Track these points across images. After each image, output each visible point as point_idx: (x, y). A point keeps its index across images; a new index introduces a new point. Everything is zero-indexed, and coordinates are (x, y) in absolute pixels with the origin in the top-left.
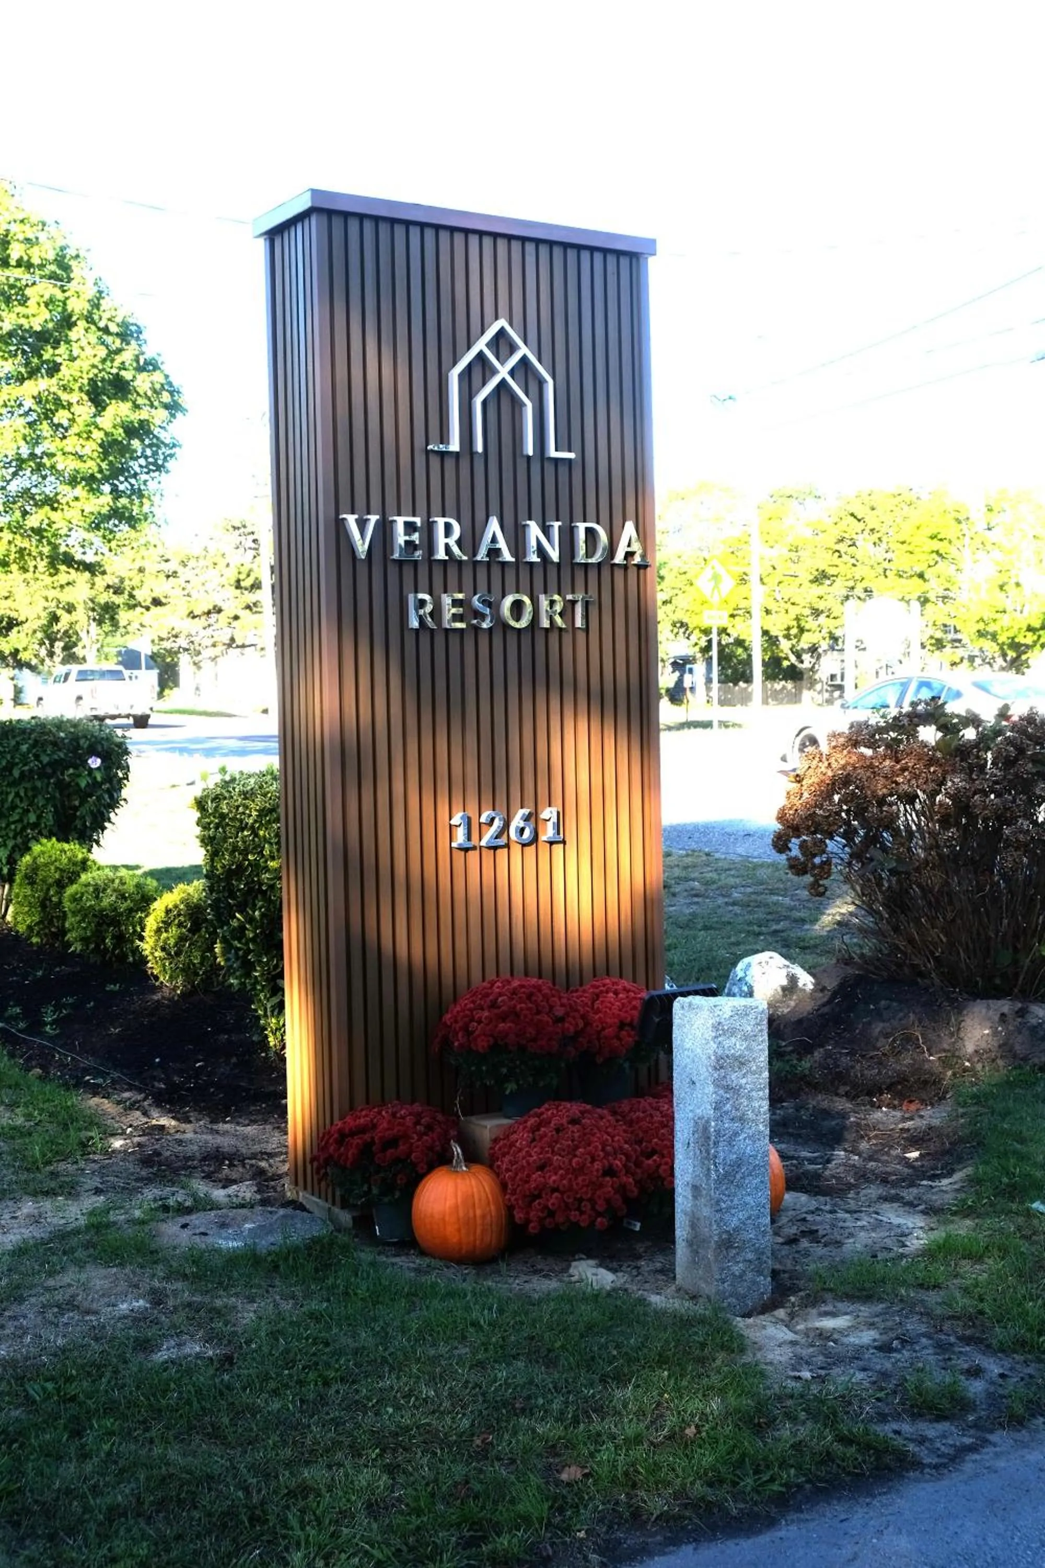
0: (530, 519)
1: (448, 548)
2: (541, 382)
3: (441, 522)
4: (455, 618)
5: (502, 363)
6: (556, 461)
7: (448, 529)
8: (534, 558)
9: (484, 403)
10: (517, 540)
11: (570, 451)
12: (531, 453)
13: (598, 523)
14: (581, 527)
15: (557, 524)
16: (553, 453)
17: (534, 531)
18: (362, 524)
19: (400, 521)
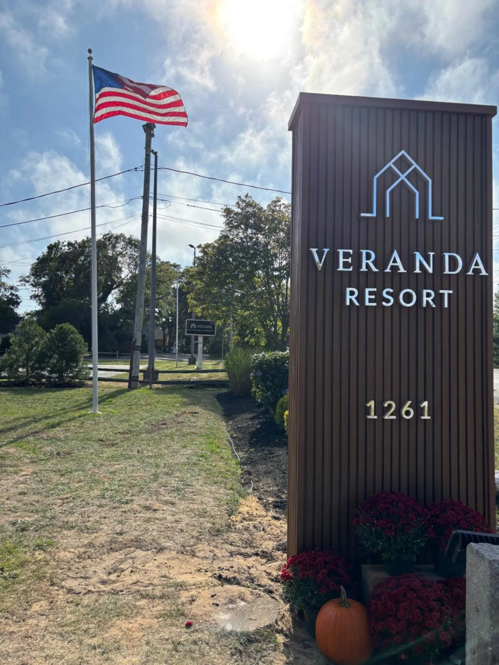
0: (417, 251)
1: (367, 266)
2: (426, 183)
3: (364, 252)
4: (371, 301)
5: (403, 174)
6: (433, 221)
7: (368, 257)
8: (418, 271)
9: (392, 192)
10: (409, 263)
11: (441, 216)
12: (417, 217)
13: (457, 253)
14: (447, 255)
15: (431, 254)
16: (431, 217)
17: (419, 257)
18: (320, 254)
19: (341, 252)
